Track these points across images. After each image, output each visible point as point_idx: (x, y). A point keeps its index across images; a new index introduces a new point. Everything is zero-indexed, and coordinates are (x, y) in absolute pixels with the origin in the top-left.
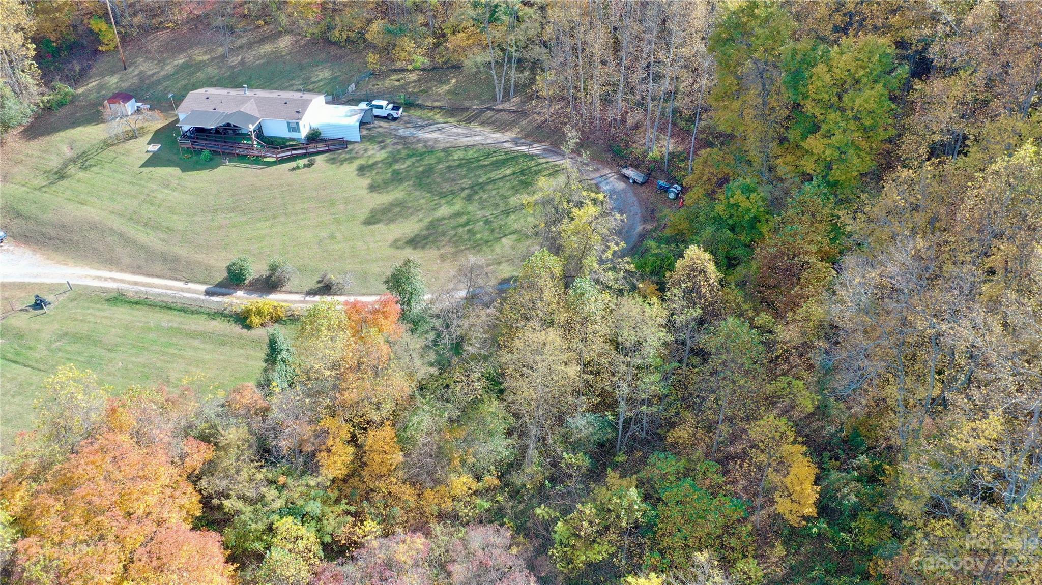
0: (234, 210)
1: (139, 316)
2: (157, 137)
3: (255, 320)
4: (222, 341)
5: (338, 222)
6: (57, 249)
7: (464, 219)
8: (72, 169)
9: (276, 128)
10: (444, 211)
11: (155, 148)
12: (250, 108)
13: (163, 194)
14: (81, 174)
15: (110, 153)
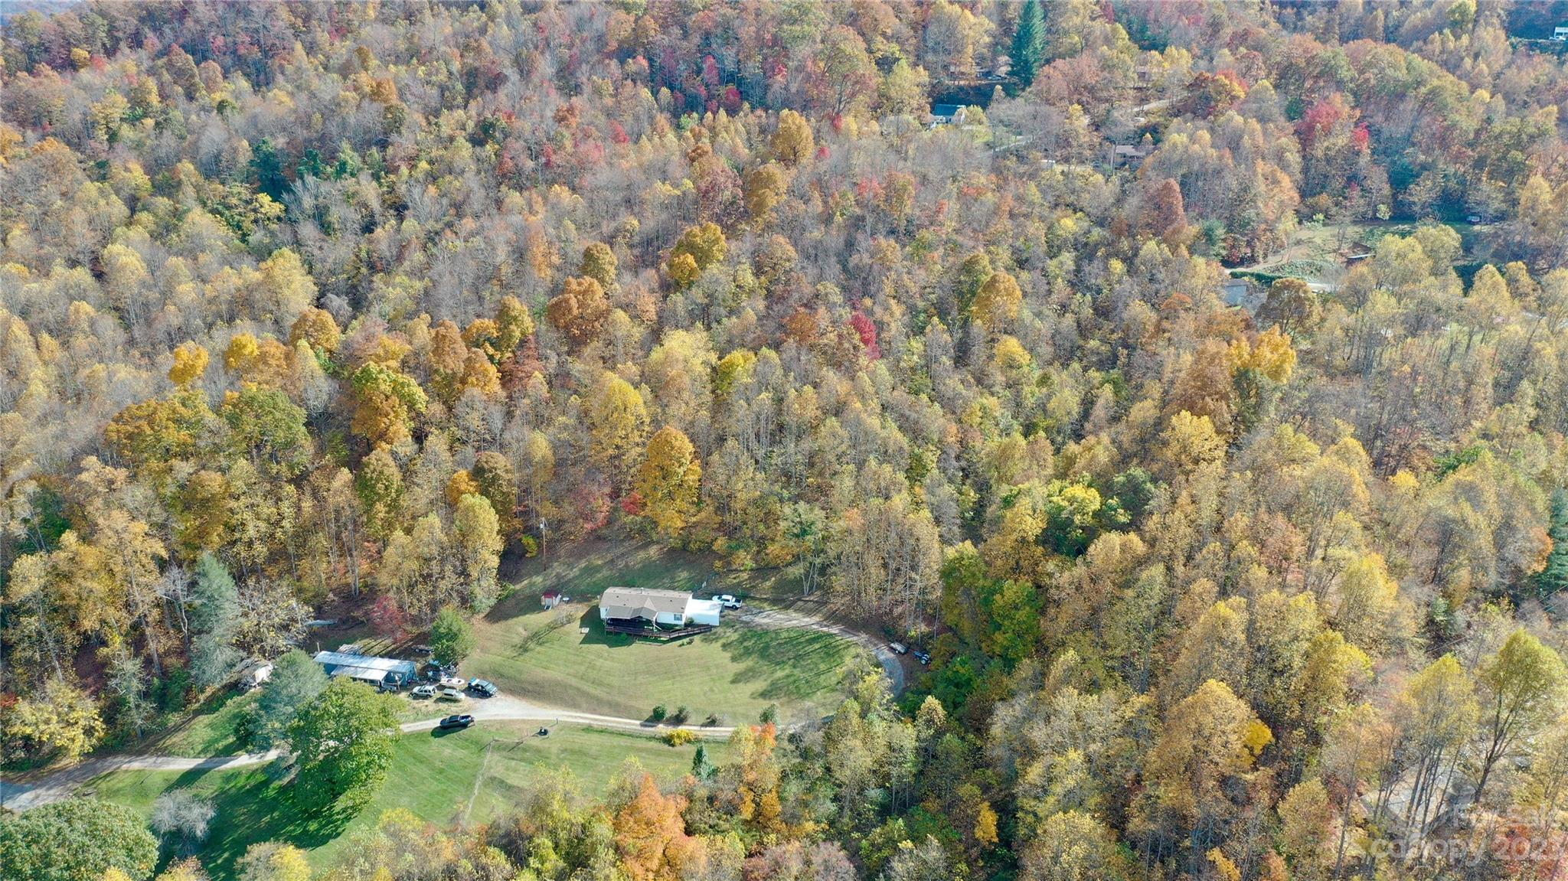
0: (648, 672)
1: (605, 739)
2: (585, 621)
3: (677, 741)
4: (658, 754)
5: (713, 680)
6: (535, 698)
7: (791, 679)
8: (531, 645)
9: (667, 618)
10: (780, 674)
11: (586, 630)
12: (649, 605)
13: (599, 662)
14: (538, 648)
15: (554, 634)
